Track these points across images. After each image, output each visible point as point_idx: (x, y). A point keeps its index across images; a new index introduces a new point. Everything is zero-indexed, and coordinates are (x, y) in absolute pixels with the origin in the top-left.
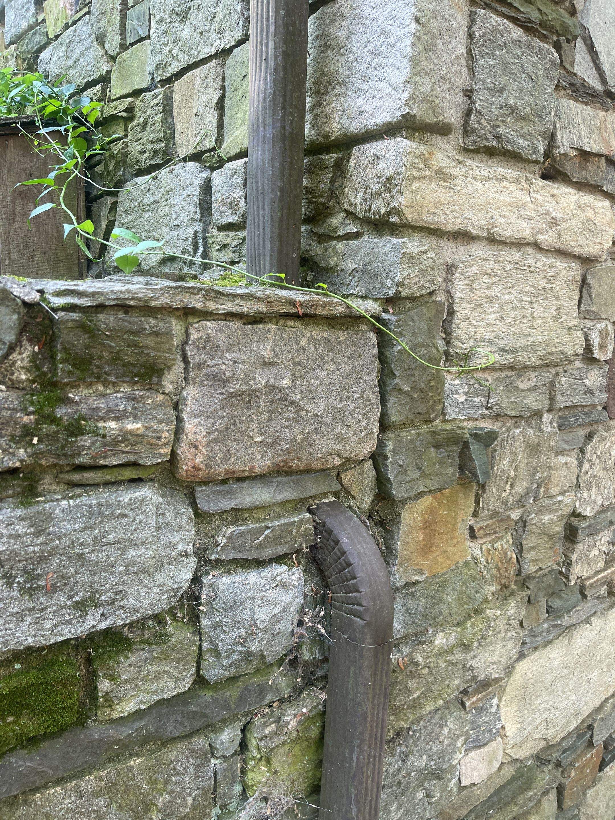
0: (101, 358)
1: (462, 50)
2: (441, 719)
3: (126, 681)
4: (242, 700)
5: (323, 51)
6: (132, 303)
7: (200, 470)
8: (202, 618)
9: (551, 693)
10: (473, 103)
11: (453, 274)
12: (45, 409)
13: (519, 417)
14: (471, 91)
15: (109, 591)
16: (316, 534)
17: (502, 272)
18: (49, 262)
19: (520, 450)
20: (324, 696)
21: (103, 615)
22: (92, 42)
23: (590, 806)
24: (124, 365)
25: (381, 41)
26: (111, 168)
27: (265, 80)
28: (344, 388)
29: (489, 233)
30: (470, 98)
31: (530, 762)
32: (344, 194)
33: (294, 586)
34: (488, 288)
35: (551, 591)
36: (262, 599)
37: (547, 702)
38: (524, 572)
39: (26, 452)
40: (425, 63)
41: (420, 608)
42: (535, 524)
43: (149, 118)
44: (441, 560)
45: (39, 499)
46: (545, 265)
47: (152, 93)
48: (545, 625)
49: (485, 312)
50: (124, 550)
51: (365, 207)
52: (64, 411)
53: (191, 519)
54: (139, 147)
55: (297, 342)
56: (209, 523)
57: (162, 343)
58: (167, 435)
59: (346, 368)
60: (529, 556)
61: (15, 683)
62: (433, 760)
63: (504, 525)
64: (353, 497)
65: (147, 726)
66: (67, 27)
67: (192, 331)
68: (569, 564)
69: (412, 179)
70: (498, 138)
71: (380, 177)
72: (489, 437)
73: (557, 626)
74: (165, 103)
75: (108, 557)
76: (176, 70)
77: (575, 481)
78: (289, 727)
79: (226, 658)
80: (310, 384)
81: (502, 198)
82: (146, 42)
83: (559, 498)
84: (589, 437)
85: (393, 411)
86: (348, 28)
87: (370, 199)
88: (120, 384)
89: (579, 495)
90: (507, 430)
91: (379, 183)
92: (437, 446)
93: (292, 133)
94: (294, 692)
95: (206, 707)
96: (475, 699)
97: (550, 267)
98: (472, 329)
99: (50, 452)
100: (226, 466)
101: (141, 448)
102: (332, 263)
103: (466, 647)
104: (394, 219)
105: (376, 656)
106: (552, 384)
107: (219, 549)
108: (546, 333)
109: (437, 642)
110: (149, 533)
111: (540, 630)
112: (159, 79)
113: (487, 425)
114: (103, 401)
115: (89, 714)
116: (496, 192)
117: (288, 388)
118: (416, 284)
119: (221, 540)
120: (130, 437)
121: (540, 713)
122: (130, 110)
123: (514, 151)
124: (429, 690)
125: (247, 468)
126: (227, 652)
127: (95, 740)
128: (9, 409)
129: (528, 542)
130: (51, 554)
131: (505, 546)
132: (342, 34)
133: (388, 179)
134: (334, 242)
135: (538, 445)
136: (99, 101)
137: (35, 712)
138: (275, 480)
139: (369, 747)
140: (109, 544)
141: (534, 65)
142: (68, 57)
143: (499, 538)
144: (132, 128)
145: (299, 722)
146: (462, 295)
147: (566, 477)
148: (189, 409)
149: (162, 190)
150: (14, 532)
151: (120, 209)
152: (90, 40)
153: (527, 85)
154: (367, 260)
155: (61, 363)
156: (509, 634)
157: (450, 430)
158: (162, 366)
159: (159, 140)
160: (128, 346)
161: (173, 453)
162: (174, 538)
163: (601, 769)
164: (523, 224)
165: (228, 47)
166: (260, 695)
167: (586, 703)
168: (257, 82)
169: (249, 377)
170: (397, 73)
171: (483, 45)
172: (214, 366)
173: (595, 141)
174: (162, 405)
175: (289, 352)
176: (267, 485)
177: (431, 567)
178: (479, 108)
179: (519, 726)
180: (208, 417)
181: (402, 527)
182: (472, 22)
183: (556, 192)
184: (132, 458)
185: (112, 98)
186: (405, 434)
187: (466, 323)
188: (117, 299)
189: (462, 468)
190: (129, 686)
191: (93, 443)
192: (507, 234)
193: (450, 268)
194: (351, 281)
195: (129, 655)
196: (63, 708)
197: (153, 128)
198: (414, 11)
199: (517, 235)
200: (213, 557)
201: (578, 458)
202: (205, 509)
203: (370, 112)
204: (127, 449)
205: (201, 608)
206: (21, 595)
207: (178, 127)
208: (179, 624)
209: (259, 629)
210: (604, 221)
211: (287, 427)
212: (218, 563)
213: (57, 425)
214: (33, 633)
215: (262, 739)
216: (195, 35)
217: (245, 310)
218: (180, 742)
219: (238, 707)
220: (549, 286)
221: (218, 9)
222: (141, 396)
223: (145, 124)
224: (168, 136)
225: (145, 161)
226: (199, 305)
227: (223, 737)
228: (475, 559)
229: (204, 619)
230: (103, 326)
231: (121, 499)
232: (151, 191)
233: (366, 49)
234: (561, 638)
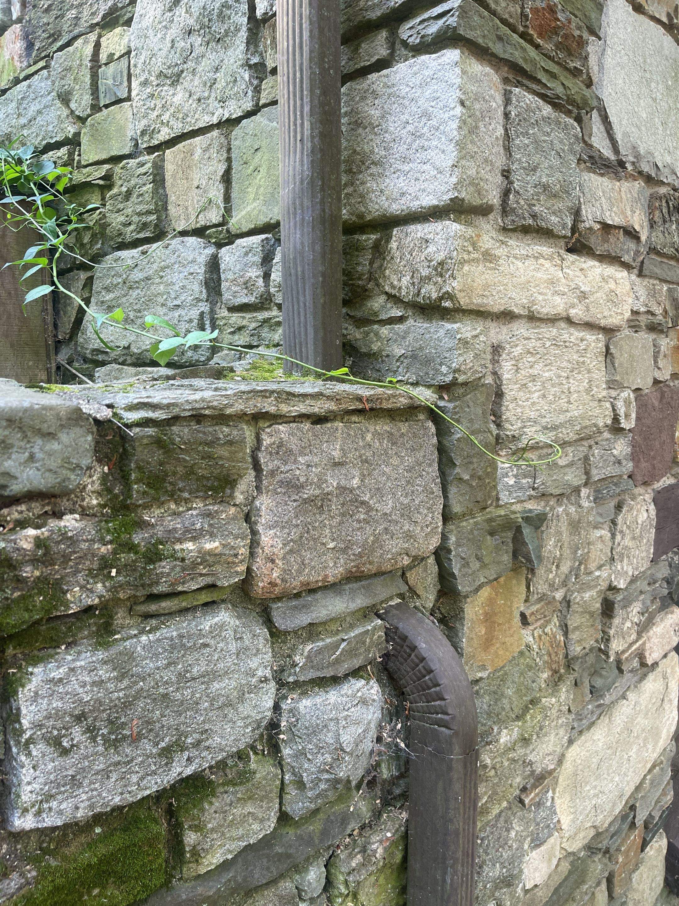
0: (174, 473)
1: (500, 131)
2: (506, 822)
3: (213, 830)
4: (325, 833)
5: (352, 129)
6: (207, 412)
7: (276, 585)
8: (282, 748)
9: (598, 777)
10: (512, 183)
11: (500, 356)
12: (123, 536)
13: (562, 495)
14: (508, 171)
15: (194, 732)
16: (387, 641)
17: (542, 349)
18: (12, 346)
19: (564, 528)
20: (404, 815)
21: (188, 759)
22: (53, 100)
23: (636, 890)
24: (197, 480)
25: (422, 123)
26: (86, 240)
27: (302, 161)
28: (408, 482)
29: (530, 311)
30: (507, 178)
31: (582, 854)
32: (384, 276)
33: (374, 700)
34: (531, 367)
35: (593, 670)
36: (346, 719)
37: (595, 787)
38: (571, 655)
39: (105, 586)
40: (470, 146)
41: (485, 706)
42: (578, 603)
43: (135, 187)
44: (501, 652)
45: (116, 637)
46: (577, 339)
47: (137, 161)
48: (590, 707)
49: (529, 391)
50: (207, 683)
51: (413, 291)
52: (140, 537)
53: (267, 640)
54: (122, 219)
55: (363, 438)
56: (284, 642)
57: (236, 452)
58: (243, 551)
59: (409, 460)
60: (574, 636)
61: (102, 850)
62: (504, 867)
63: (551, 608)
64: (418, 596)
65: (235, 877)
66: (17, 81)
67: (264, 436)
68: (608, 640)
69: (463, 262)
70: (534, 216)
71: (430, 261)
72: (539, 519)
73: (599, 706)
74: (155, 172)
75: (193, 694)
76: (167, 137)
77: (610, 554)
78: (377, 855)
79: (311, 789)
80: (378, 482)
81: (539, 275)
82: (126, 104)
83: (597, 573)
84: (619, 507)
85: (454, 502)
86: (383, 107)
87: (419, 283)
88: (193, 499)
89: (613, 568)
90: (551, 509)
91: (429, 267)
92: (492, 534)
93: (331, 215)
94: (374, 815)
95: (291, 846)
96: (533, 794)
97: (582, 340)
98: (519, 410)
99: (128, 583)
100: (301, 578)
101: (218, 568)
102: (375, 347)
103: (525, 741)
104: (447, 304)
105: (465, 767)
106: (586, 459)
107: (298, 669)
108: (581, 407)
109: (502, 741)
110: (230, 661)
111: (586, 712)
112: (145, 146)
113: (534, 506)
114: (179, 520)
115: (174, 872)
116: (534, 270)
117: (359, 487)
118: (470, 369)
119: (299, 659)
120: (208, 558)
121: (590, 799)
122: (108, 177)
123: (547, 228)
124: (495, 793)
125: (320, 578)
126: (312, 782)
127: (184, 901)
128: (87, 541)
129: (574, 621)
130: (136, 698)
131: (554, 630)
132: (375, 113)
133: (439, 264)
134: (376, 327)
135: (579, 522)
136: (65, 165)
137: (121, 879)
138: (347, 587)
139: (463, 866)
140: (194, 679)
141: (561, 142)
142: (19, 115)
143: (548, 622)
144: (112, 198)
145: (385, 849)
146: (509, 376)
147: (601, 550)
148: (263, 521)
149: (155, 266)
150: (97, 679)
151: (97, 285)
152: (49, 98)
153: (556, 162)
154: (417, 345)
155: (136, 484)
156: (560, 721)
157: (505, 515)
158: (236, 477)
159: (149, 213)
160: (203, 458)
161: (249, 570)
162: (254, 663)
163: (642, 851)
164: (558, 299)
165: (234, 117)
166: (342, 824)
167: (628, 782)
168: (291, 163)
169: (322, 480)
170: (442, 155)
171: (518, 124)
172: (287, 472)
173: (616, 213)
174: (234, 518)
175: (356, 450)
176: (340, 593)
177: (493, 661)
178: (517, 188)
179: (572, 816)
180: (283, 527)
181: (465, 623)
182: (507, 102)
183: (584, 266)
184: (209, 580)
185: (83, 163)
186: (464, 524)
187: (514, 405)
188: (192, 409)
189: (515, 555)
190: (215, 836)
191: (172, 569)
192: (544, 311)
193: (497, 349)
194: (399, 367)
195: (214, 800)
196: (151, 870)
197: (140, 199)
198: (459, 93)
199: (553, 312)
200: (291, 679)
201: (610, 531)
202: (283, 627)
203: (413, 195)
204: (204, 571)
205: (282, 736)
206: (106, 749)
207: (172, 198)
208: (260, 757)
209: (345, 752)
210: (624, 291)
211: (358, 529)
212: (297, 684)
213: (136, 553)
214: (120, 790)
215: (350, 873)
216: (191, 101)
217: (316, 410)
218: (266, 889)
219: (321, 841)
220: (581, 359)
221: (218, 74)
222: (216, 512)
223: (128, 194)
224: (160, 208)
225: (130, 233)
226: (272, 409)
227: (309, 877)
228: (528, 646)
229: (285, 748)
230: (178, 439)
231: (202, 627)
232: (139, 267)
233: (405, 130)
234: (602, 717)
